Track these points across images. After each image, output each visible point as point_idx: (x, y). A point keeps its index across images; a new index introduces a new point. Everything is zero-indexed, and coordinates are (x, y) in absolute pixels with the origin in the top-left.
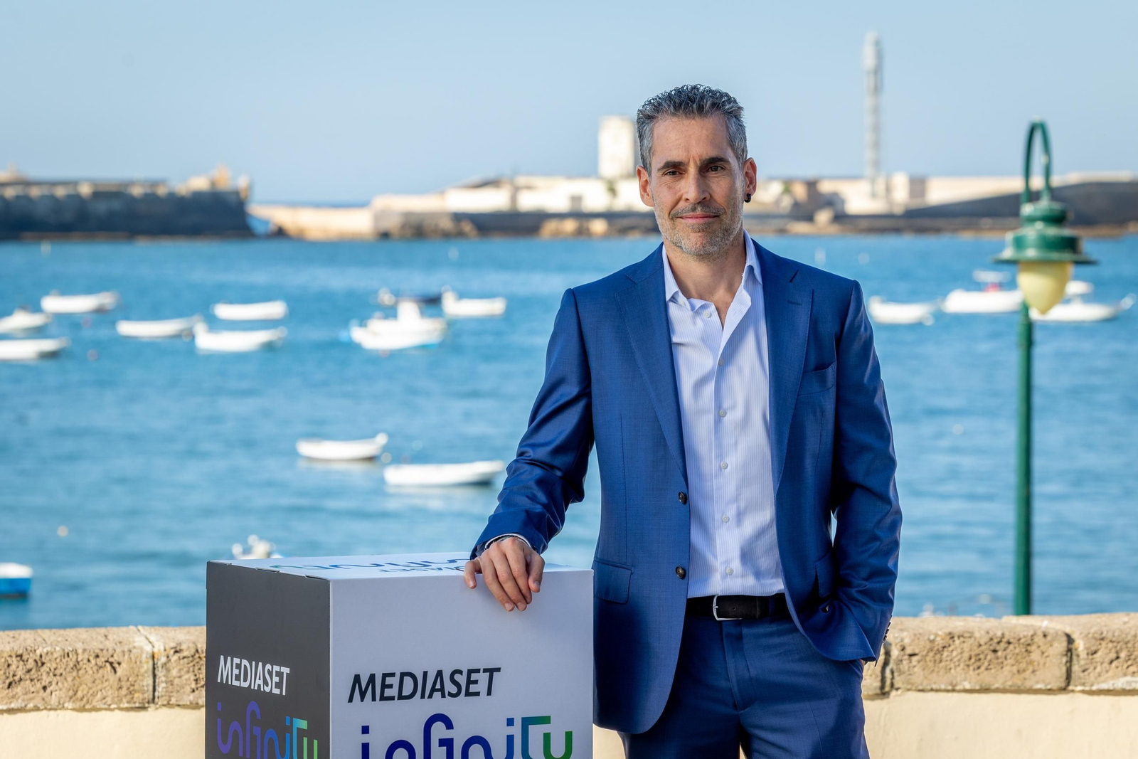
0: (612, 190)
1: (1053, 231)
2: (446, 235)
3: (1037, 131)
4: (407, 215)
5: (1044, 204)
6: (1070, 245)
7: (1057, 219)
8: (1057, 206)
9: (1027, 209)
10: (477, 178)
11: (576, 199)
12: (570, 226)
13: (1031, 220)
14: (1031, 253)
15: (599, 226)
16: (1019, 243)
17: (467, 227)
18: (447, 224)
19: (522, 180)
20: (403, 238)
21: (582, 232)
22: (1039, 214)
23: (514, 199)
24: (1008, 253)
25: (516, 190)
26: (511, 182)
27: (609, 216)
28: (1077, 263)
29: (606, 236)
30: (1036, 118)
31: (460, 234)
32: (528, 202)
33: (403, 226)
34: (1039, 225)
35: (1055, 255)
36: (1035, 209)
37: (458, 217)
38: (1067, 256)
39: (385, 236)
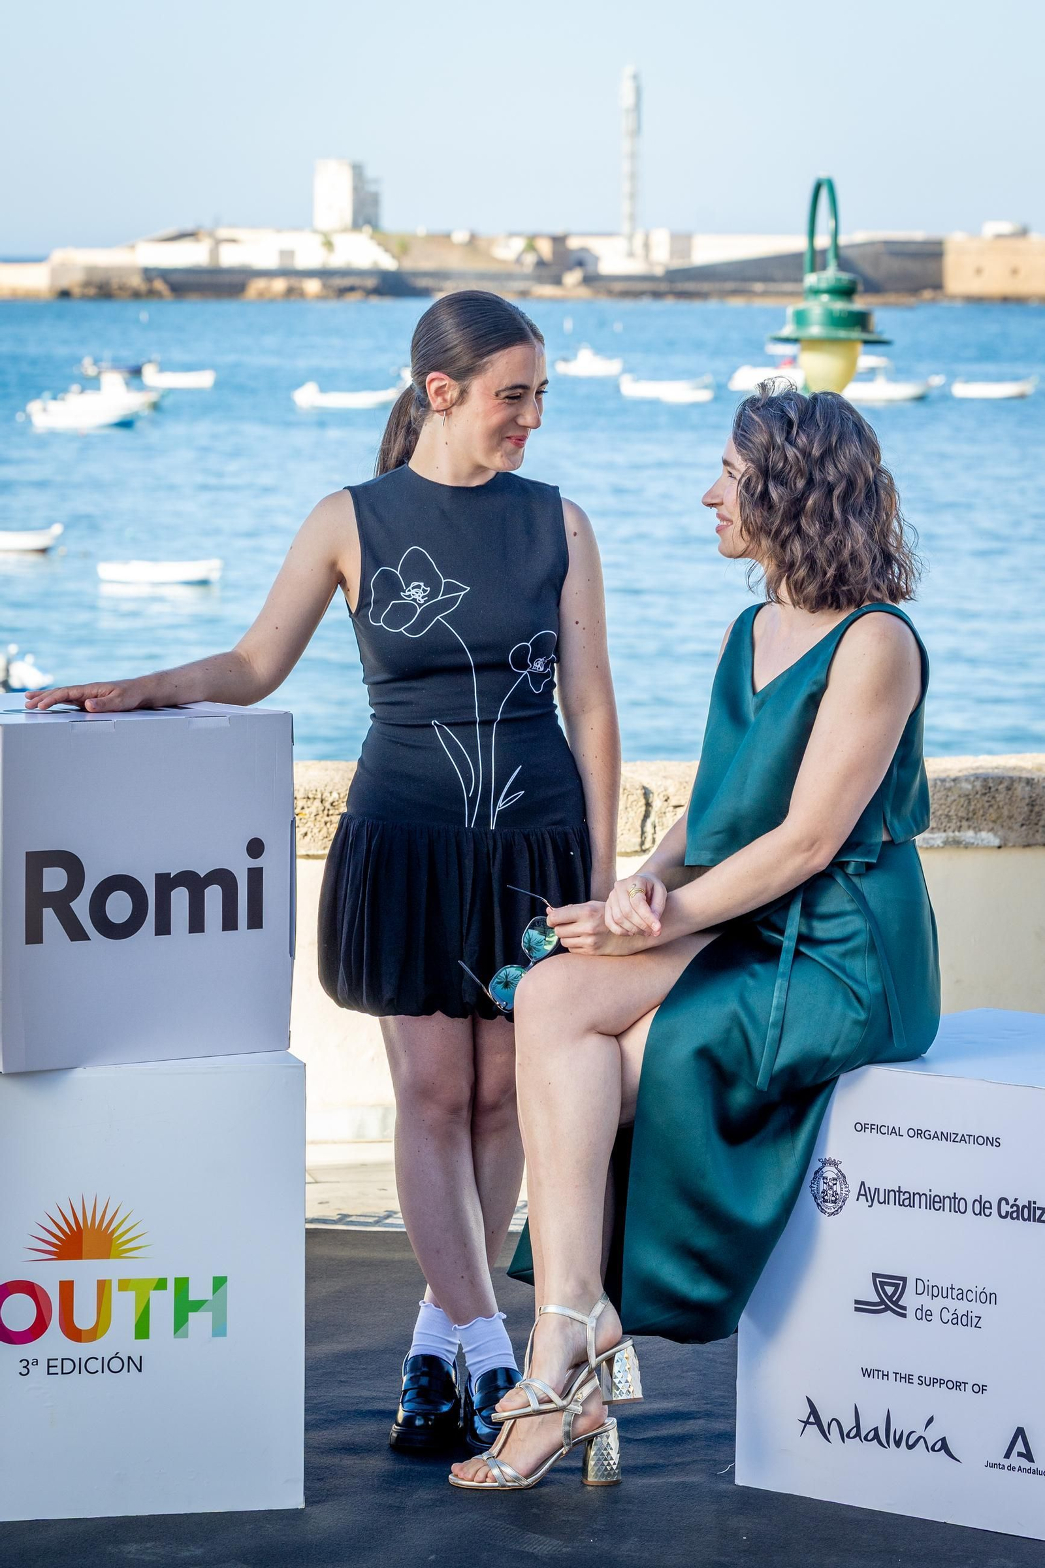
0: (329, 245)
1: (840, 306)
2: (136, 295)
3: (822, 189)
4: (90, 270)
5: (831, 275)
6: (860, 320)
7: (846, 292)
8: (845, 276)
9: (811, 279)
10: (172, 230)
11: (287, 254)
12: (279, 285)
13: (816, 292)
14: (815, 330)
15: (312, 286)
16: (801, 318)
17: (159, 285)
18: (136, 282)
19: (223, 233)
20: (85, 297)
21: (290, 292)
22: (824, 285)
23: (214, 252)
24: (788, 330)
25: (218, 242)
26: (211, 234)
27: (323, 274)
28: (866, 342)
29: (320, 298)
30: (823, 174)
31: (152, 293)
32: (230, 258)
33: (87, 284)
34: (825, 298)
35: (842, 334)
36: (819, 280)
37: (149, 274)
38: (856, 334)
39: (65, 294)
